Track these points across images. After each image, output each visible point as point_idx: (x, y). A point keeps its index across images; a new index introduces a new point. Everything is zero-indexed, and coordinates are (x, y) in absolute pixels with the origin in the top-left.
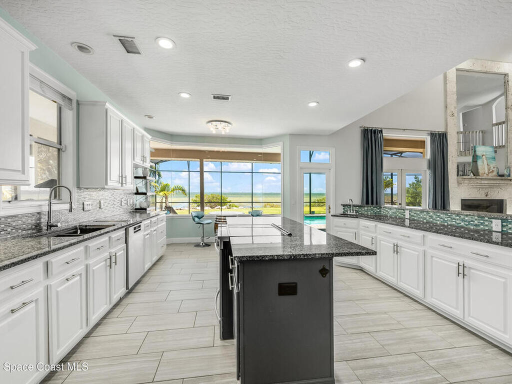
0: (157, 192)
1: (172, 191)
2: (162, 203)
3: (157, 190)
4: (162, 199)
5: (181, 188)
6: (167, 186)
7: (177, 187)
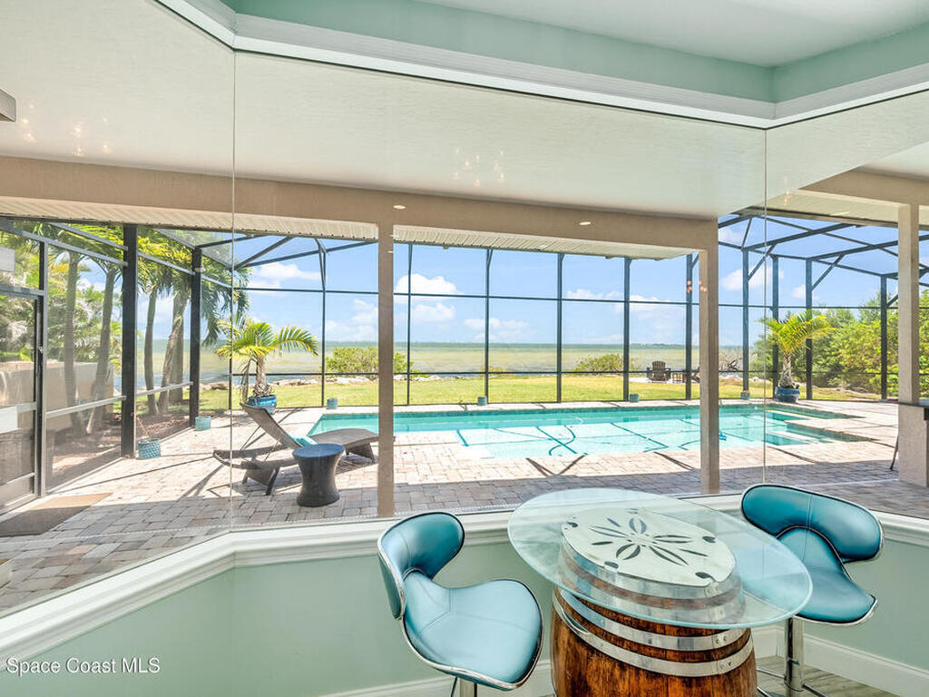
1: (275, 344)
2: (246, 375)
3: (234, 339)
4: (248, 367)
5: (301, 335)
6: (262, 330)
7: (290, 334)
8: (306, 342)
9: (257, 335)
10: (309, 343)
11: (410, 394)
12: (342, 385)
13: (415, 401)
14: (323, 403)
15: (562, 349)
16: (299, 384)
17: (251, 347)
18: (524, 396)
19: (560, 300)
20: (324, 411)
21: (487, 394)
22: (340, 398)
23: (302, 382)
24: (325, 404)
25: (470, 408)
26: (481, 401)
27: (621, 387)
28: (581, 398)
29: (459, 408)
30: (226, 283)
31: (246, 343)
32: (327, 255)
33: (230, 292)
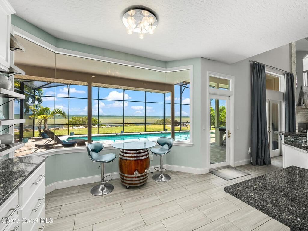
0: (35, 116)
1: (51, 114)
2: (40, 125)
3: (36, 113)
4: (41, 122)
5: (61, 112)
6: (46, 109)
7: (57, 111)
8: (62, 114)
9: (44, 111)
10: (63, 114)
11: (99, 131)
12: (75, 129)
13: (101, 133)
14: (69, 134)
15: (146, 117)
16: (58, 129)
17: (43, 115)
18: (136, 131)
19: (145, 102)
20: (69, 136)
21: (124, 130)
22: (75, 133)
23: (60, 128)
24: (70, 134)
25: (118, 134)
26: (122, 132)
27: (163, 128)
28: (153, 131)
29: (115, 134)
30: (32, 93)
31: (41, 114)
32: (70, 86)
33: (34, 97)
